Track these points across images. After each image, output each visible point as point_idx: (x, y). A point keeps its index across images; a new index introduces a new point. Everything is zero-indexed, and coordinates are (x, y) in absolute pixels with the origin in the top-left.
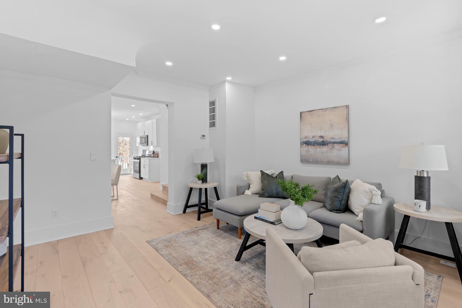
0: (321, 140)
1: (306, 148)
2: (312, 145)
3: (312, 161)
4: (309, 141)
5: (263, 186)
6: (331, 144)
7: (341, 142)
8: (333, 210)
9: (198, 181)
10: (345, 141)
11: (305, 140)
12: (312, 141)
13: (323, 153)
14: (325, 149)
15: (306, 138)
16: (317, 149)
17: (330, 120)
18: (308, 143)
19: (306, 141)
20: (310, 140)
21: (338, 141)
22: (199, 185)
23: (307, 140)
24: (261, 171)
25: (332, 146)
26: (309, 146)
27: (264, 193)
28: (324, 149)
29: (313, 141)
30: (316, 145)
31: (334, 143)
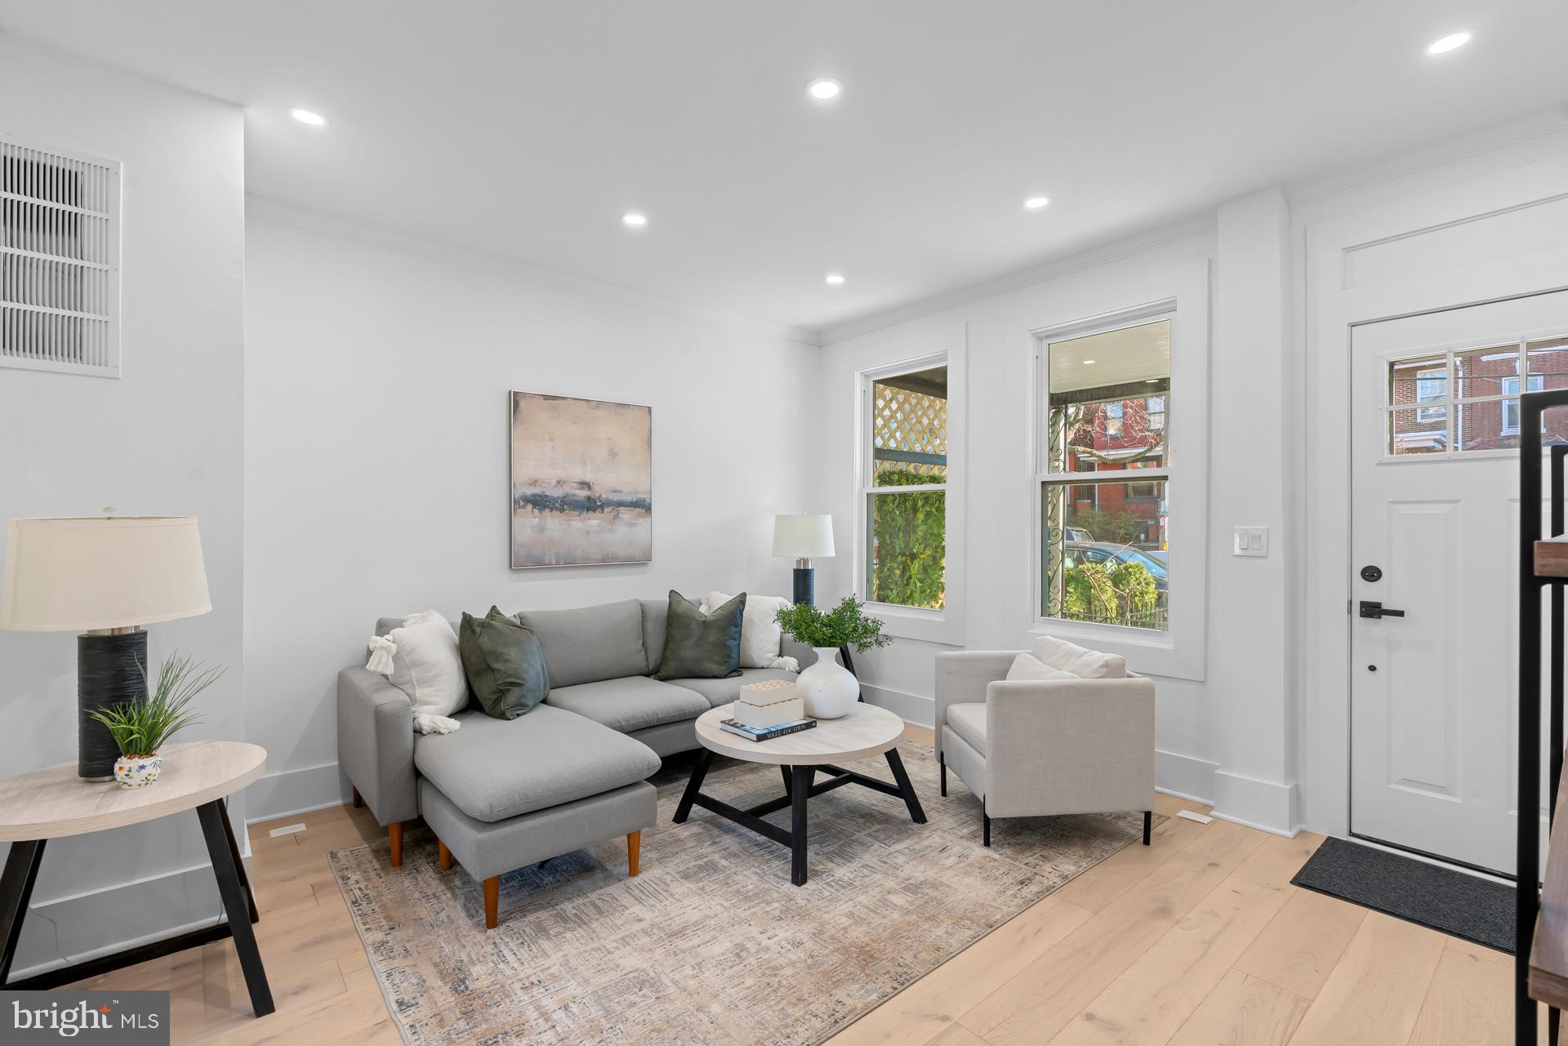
0: (583, 494)
1: (535, 517)
2: (557, 509)
3: (554, 562)
4: (546, 496)
6: (611, 508)
7: (636, 502)
10: (644, 501)
11: (531, 491)
12: (555, 496)
13: (588, 532)
14: (595, 522)
15: (534, 483)
16: (571, 520)
17: (609, 439)
18: (540, 502)
19: (534, 495)
20: (547, 493)
21: (628, 498)
23: (536, 491)
24: (462, 614)
25: (614, 513)
26: (543, 513)
28: (594, 521)
29: (559, 498)
30: (569, 510)
31: (620, 504)
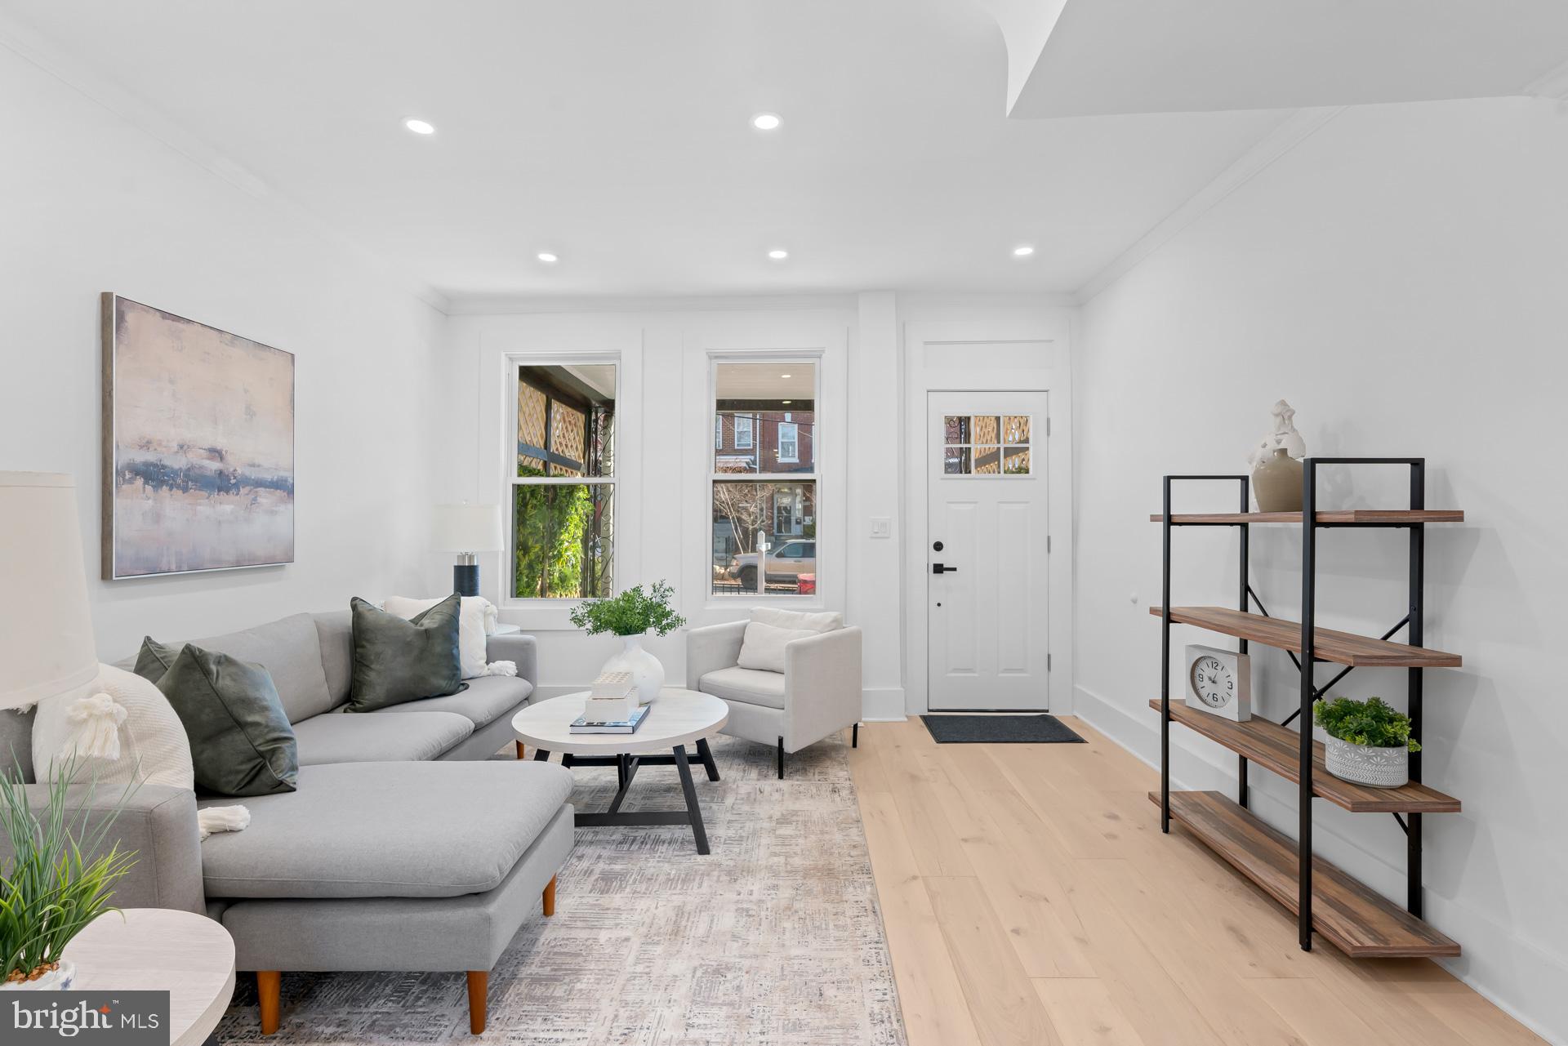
0: (214, 466)
2: (178, 487)
3: (173, 567)
4: (164, 467)
6: (248, 488)
7: (277, 482)
10: (286, 480)
11: (141, 457)
12: (176, 467)
13: (220, 522)
14: (228, 508)
15: (146, 445)
17: (246, 391)
18: (154, 475)
19: (147, 464)
20: (166, 462)
21: (268, 477)
23: (150, 457)
25: (252, 496)
26: (160, 492)
28: (227, 506)
29: (181, 469)
30: (195, 490)
31: (260, 483)
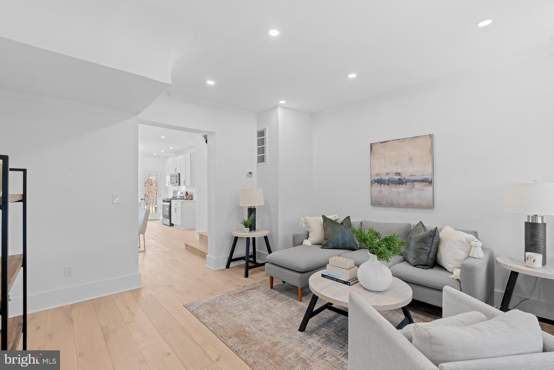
0: (397, 177)
1: (378, 187)
2: (386, 184)
3: (385, 204)
4: (382, 179)
5: (325, 235)
6: (410, 183)
7: (423, 180)
8: (418, 265)
9: (245, 229)
10: (428, 179)
11: (377, 178)
12: (386, 179)
13: (399, 193)
14: (402, 189)
15: (378, 175)
16: (392, 188)
17: (408, 154)
18: (380, 182)
19: (378, 179)
20: (382, 178)
21: (419, 178)
22: (246, 233)
23: (379, 177)
24: (323, 216)
25: (412, 185)
26: (381, 185)
27: (328, 243)
28: (402, 188)
29: (387, 180)
30: (391, 184)
31: (415, 181)
